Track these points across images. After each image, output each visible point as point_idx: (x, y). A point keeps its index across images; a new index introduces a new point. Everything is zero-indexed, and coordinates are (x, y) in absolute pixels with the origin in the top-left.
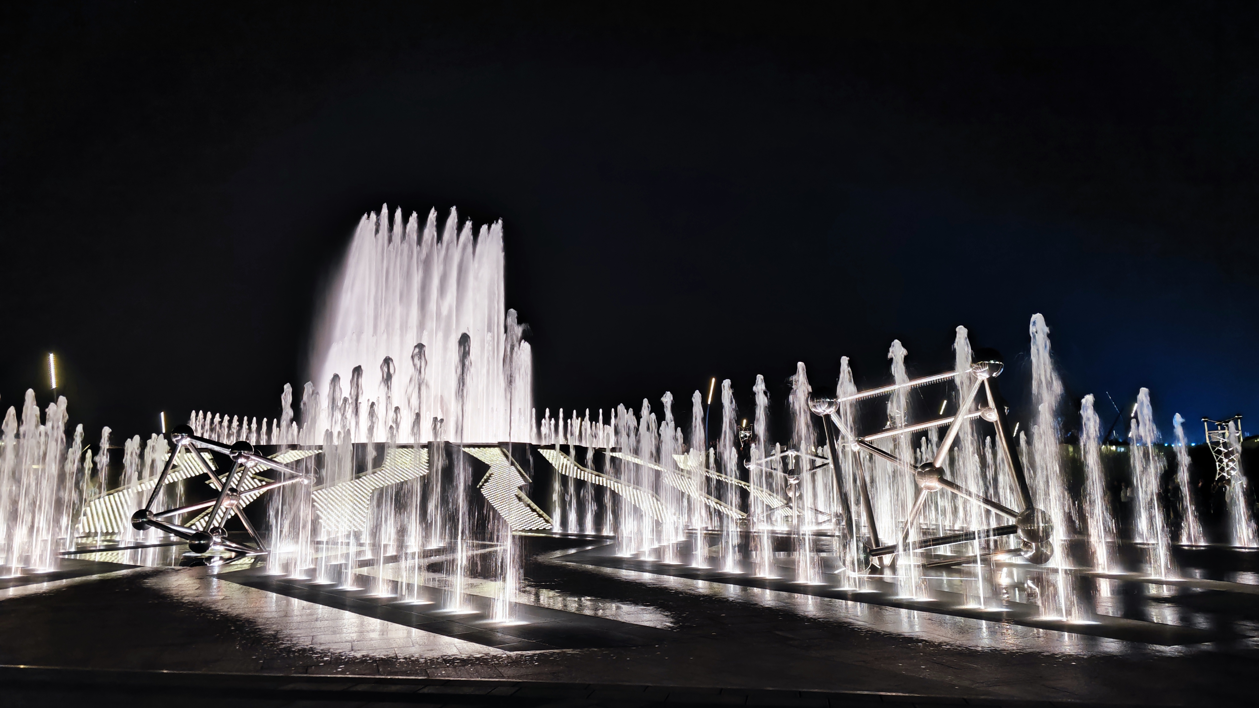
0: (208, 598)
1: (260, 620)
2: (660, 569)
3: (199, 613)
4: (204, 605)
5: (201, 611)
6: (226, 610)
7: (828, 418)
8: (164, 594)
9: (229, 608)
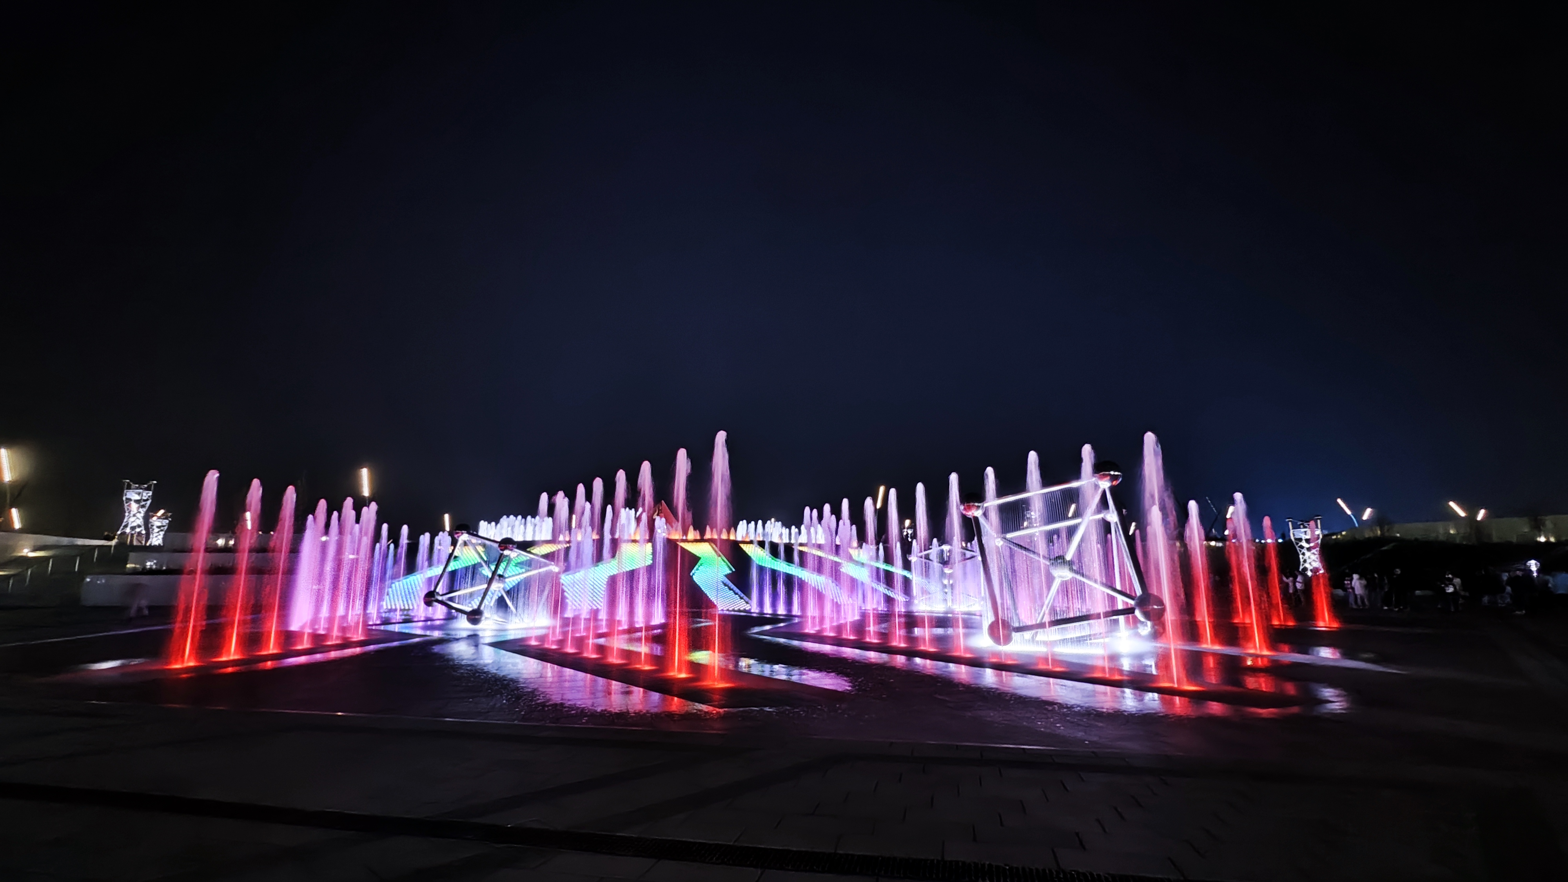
0: (481, 662)
1: (521, 680)
2: (838, 641)
3: (474, 674)
4: (478, 667)
5: (476, 671)
6: (495, 671)
7: (976, 519)
8: (448, 658)
9: (497, 670)
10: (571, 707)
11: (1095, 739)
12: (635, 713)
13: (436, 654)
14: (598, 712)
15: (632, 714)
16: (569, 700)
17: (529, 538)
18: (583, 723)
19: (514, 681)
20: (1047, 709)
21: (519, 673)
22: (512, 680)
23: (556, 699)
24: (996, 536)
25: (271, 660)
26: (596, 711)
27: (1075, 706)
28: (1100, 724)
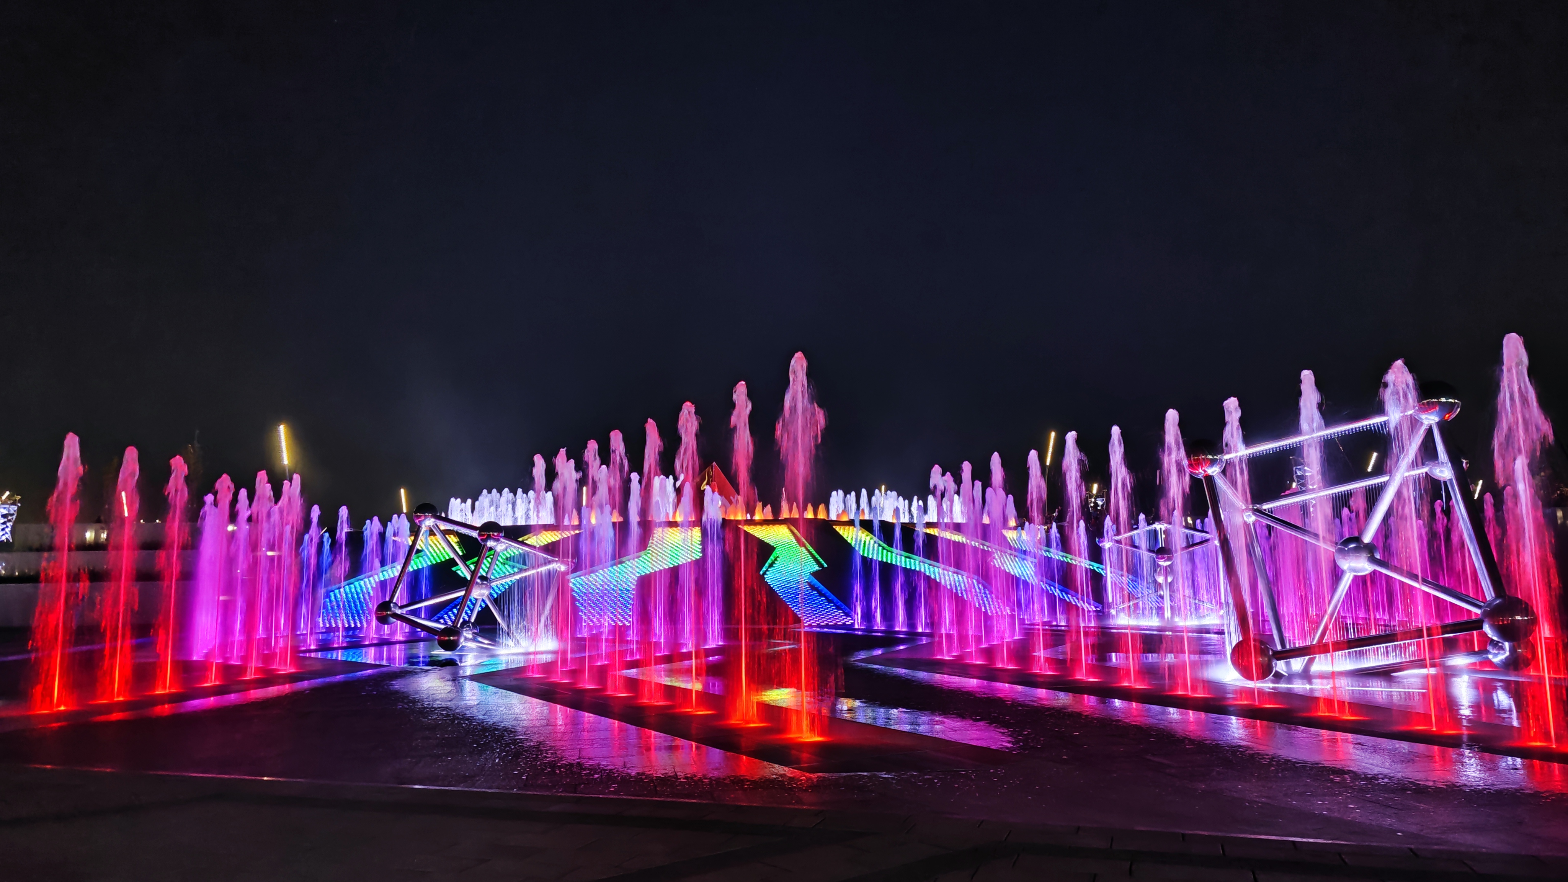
0: (462, 703)
2: (990, 673)
3: (453, 721)
4: (457, 711)
5: (455, 717)
6: (481, 717)
7: (1210, 479)
8: (414, 698)
9: (484, 715)
10: (594, 769)
11: (1413, 829)
12: (686, 778)
13: (397, 692)
14: (631, 777)
15: (682, 780)
16: (590, 759)
17: (521, 522)
18: (611, 793)
19: (510, 731)
20: (1332, 781)
21: (516, 719)
22: (506, 729)
23: (572, 757)
24: (1244, 507)
25: (169, 702)
26: (629, 774)
27: (1380, 776)
28: (1422, 806)
